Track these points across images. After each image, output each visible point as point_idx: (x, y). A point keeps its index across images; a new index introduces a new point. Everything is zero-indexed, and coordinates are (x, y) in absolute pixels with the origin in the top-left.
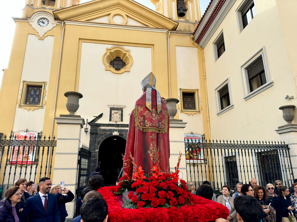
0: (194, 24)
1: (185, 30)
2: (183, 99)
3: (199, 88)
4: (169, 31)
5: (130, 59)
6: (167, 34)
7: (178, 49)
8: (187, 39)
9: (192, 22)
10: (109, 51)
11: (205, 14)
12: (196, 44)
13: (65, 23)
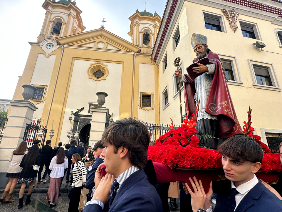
1: (147, 53)
3: (154, 92)
4: (135, 54)
5: (107, 71)
7: (141, 65)
8: (148, 59)
9: (151, 48)
10: (92, 66)
12: (154, 62)
13: (64, 47)
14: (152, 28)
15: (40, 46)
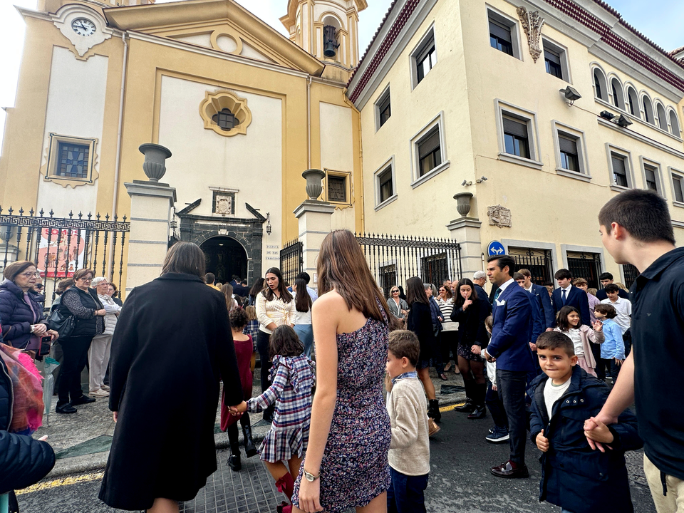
0: (349, 70)
1: (334, 78)
2: (329, 186)
3: (352, 170)
4: (311, 77)
5: (247, 114)
6: (308, 81)
7: (323, 106)
8: (338, 94)
9: (345, 67)
10: (210, 97)
11: (365, 54)
12: (350, 103)
13: (127, 35)
15: (55, 24)
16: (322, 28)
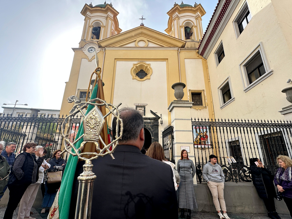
0: (199, 42)
1: (191, 47)
2: (192, 98)
3: (204, 89)
4: (179, 49)
5: (150, 70)
6: (178, 51)
7: (186, 60)
8: (194, 53)
9: (196, 41)
10: (135, 66)
12: (201, 56)
13: (105, 49)
14: (193, 20)
15: (83, 51)
16: (184, 28)
